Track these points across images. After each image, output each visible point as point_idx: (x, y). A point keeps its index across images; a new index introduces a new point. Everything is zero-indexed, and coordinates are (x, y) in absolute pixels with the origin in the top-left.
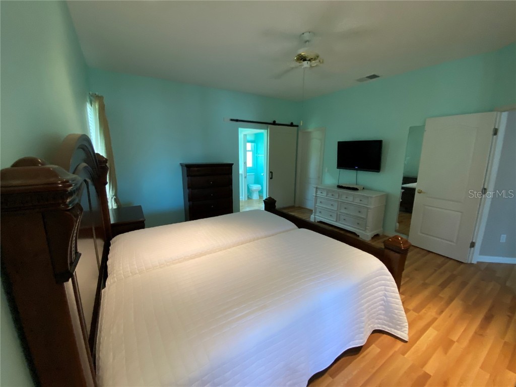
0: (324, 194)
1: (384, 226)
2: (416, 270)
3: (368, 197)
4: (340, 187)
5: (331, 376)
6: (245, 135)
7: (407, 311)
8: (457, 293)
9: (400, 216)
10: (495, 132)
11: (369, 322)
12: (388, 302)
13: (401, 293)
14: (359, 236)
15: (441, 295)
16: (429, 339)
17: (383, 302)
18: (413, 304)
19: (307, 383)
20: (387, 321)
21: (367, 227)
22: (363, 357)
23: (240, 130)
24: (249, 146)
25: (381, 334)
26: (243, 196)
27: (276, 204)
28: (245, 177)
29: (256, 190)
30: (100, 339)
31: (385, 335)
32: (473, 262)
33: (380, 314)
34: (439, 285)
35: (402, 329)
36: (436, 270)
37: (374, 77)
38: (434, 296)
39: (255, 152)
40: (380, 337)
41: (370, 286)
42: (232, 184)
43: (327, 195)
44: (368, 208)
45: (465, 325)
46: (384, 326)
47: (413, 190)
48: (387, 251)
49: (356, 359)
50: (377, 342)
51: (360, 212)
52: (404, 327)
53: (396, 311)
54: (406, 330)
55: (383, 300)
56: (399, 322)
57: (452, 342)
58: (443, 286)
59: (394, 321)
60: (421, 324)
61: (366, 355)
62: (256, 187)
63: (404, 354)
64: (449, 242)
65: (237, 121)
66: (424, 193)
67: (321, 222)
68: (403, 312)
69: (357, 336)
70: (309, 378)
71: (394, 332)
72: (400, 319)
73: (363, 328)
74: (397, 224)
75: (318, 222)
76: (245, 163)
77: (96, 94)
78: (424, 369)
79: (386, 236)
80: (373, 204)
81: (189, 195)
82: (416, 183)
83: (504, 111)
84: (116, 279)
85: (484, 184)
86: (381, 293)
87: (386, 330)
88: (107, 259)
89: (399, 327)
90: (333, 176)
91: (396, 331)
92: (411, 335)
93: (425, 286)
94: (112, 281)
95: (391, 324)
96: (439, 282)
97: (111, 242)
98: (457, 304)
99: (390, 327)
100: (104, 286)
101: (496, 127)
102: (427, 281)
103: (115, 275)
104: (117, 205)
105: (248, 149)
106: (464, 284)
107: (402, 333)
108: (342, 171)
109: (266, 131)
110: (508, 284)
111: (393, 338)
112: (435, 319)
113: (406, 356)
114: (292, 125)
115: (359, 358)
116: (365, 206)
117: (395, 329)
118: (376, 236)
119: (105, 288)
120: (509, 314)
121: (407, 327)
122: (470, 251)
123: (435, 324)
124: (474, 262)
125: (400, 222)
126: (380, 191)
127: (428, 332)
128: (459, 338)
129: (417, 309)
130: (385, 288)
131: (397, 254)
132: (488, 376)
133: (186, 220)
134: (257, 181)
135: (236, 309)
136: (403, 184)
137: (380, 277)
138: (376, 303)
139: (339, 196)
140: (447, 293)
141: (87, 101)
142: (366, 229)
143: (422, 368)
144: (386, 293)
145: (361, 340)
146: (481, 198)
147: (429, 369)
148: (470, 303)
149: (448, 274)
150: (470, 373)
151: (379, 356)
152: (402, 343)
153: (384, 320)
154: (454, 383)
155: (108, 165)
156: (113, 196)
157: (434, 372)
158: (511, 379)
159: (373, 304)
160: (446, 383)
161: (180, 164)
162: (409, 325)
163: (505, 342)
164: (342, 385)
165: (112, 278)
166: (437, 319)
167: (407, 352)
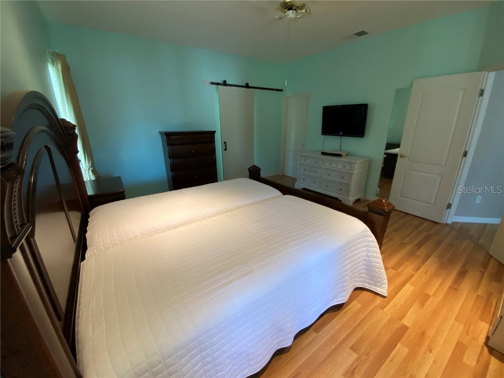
1: (365, 192)
2: (395, 231)
3: (351, 163)
4: (324, 153)
5: (315, 332)
7: (386, 269)
9: (380, 181)
10: (482, 93)
11: (352, 281)
12: (370, 261)
13: (382, 253)
14: (341, 201)
15: (417, 253)
17: (364, 266)
18: (394, 260)
19: (293, 340)
20: (368, 279)
21: (350, 193)
22: (345, 313)
25: (362, 291)
27: (261, 172)
30: (79, 312)
31: (365, 292)
32: (447, 222)
33: (362, 273)
34: (416, 245)
35: (382, 286)
36: (413, 231)
38: (412, 254)
40: (361, 294)
41: (354, 248)
44: (351, 174)
45: (440, 280)
46: (365, 284)
47: (395, 156)
48: (371, 214)
49: (338, 314)
50: (359, 298)
51: (342, 178)
52: (384, 284)
53: (377, 270)
54: (385, 287)
55: (366, 260)
56: (379, 280)
57: (428, 296)
58: (419, 245)
59: (375, 279)
60: (400, 280)
61: (348, 310)
63: (383, 308)
64: (426, 204)
66: (407, 157)
67: (305, 189)
68: (384, 271)
69: (340, 294)
70: (295, 335)
71: (375, 289)
72: (381, 276)
73: (346, 286)
74: (378, 189)
75: (302, 189)
77: (56, 52)
78: (402, 321)
79: (367, 201)
80: (357, 169)
81: (171, 165)
82: (399, 149)
83: (493, 71)
84: (96, 251)
85: (465, 148)
86: (363, 254)
87: (366, 288)
88: (86, 231)
89: (378, 284)
91: (376, 288)
92: (389, 291)
93: (403, 245)
94: (91, 252)
95: (371, 282)
96: (416, 242)
97: (89, 213)
98: (433, 261)
99: (370, 284)
100: (83, 259)
101: (483, 88)
102: (404, 241)
103: (95, 247)
104: (95, 177)
106: (439, 243)
107: (382, 290)
108: (326, 137)
110: (481, 242)
111: (373, 295)
112: (412, 276)
113: (385, 310)
115: (341, 314)
116: (348, 171)
117: (375, 286)
118: (358, 201)
119: (84, 261)
120: (482, 270)
121: (387, 283)
122: (446, 211)
123: (412, 280)
124: (449, 222)
125: (380, 187)
126: (364, 157)
127: (405, 287)
128: (435, 292)
129: (395, 267)
130: (367, 249)
131: (380, 217)
132: (461, 327)
133: (170, 190)
137: (364, 238)
138: (359, 263)
139: (323, 162)
140: (422, 252)
141: (48, 61)
142: (348, 195)
143: (400, 320)
144: (369, 253)
145: (344, 298)
146: (462, 161)
147: (407, 321)
148: (445, 260)
149: (424, 234)
150: (445, 324)
151: (360, 311)
152: (382, 299)
153: (365, 278)
154: (430, 333)
155: (77, 131)
156: (91, 167)
157: (411, 324)
158: (483, 329)
159: (355, 264)
160: (423, 334)
161: (160, 132)
162: (389, 281)
163: (478, 295)
164: (326, 339)
165: (92, 251)
166: (414, 275)
167: (386, 307)
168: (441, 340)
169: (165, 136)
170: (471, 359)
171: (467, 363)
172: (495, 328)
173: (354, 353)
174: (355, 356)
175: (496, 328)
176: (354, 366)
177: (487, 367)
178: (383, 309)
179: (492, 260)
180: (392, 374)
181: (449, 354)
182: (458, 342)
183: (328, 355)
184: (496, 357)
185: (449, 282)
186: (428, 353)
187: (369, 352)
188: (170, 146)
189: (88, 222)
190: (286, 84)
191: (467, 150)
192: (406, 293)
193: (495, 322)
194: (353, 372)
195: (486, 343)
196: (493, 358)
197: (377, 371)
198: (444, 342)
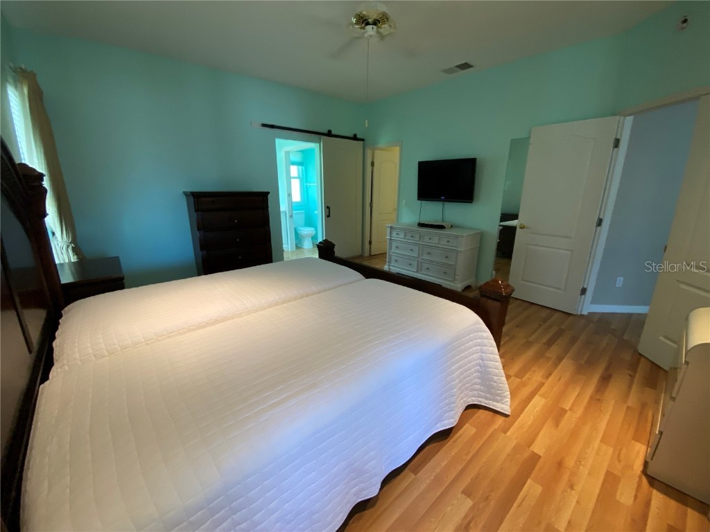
0: (402, 236)
1: (477, 277)
2: (517, 327)
3: (457, 237)
4: (421, 225)
6: (287, 153)
7: (508, 377)
8: (566, 351)
9: (496, 263)
10: (617, 143)
11: (461, 395)
12: (486, 366)
13: (501, 357)
15: (547, 355)
16: (536, 409)
17: (478, 367)
18: (516, 367)
19: (379, 487)
20: (483, 392)
21: (457, 277)
22: (455, 442)
23: (278, 142)
24: (294, 170)
25: (476, 410)
26: (288, 244)
27: (335, 250)
28: (291, 216)
29: (307, 235)
31: (481, 411)
32: (583, 313)
33: (476, 384)
34: (544, 344)
35: (503, 400)
36: (540, 325)
37: (466, 66)
38: (539, 356)
39: (304, 179)
40: (475, 413)
41: (463, 347)
42: (269, 224)
43: (405, 235)
44: (457, 252)
45: (578, 389)
46: (480, 399)
47: (513, 229)
48: (484, 300)
49: (445, 445)
50: (472, 420)
51: (447, 257)
52: (505, 397)
53: (495, 378)
54: (507, 402)
55: (480, 365)
56: (499, 392)
57: (564, 411)
58: (550, 343)
59: (493, 391)
60: (525, 392)
61: (459, 438)
62: (306, 231)
63: (505, 431)
64: (555, 290)
65: (272, 127)
66: (528, 228)
68: (504, 379)
69: (446, 415)
70: (382, 479)
71: (494, 406)
72: (501, 387)
73: (454, 403)
74: (494, 272)
76: (290, 195)
77: (21, 68)
78: (531, 448)
80: (464, 246)
81: (201, 241)
82: (516, 221)
83: (630, 115)
84: (66, 367)
85: (599, 215)
89: (498, 398)
90: (412, 211)
91: (495, 403)
92: (513, 408)
93: (528, 345)
95: (488, 395)
96: (545, 340)
97: (63, 312)
98: (567, 365)
99: (487, 398)
100: (45, 378)
101: (618, 137)
102: (530, 339)
103: (65, 362)
104: (78, 258)
105: (292, 175)
106: (573, 340)
107: (503, 406)
108: (424, 203)
109: (318, 144)
110: (626, 337)
112: (542, 385)
113: (508, 434)
114: (355, 138)
115: (449, 443)
116: (455, 248)
117: (494, 401)
118: (468, 288)
119: (46, 382)
120: (630, 372)
121: (509, 396)
122: (580, 298)
123: (542, 390)
124: (585, 313)
125: (497, 270)
126: (472, 229)
128: (572, 406)
129: (520, 374)
130: (481, 349)
131: (495, 303)
132: (610, 450)
133: (199, 275)
134: (309, 222)
135: (268, 394)
136: (501, 222)
137: (475, 334)
138: (471, 369)
139: (420, 237)
140: (554, 351)
142: (454, 279)
143: (529, 447)
144: (483, 355)
145: (451, 420)
146: (596, 231)
147: (538, 448)
148: (583, 363)
149: (555, 329)
150: (589, 448)
151: (474, 438)
152: (503, 418)
153: (481, 390)
154: (570, 462)
155: (46, 183)
156: (70, 243)
157: (544, 451)
158: (639, 452)
159: (466, 371)
160: (560, 464)
161: (184, 192)
162: (511, 394)
163: (628, 407)
164: (428, 482)
165: (61, 367)
166: (544, 384)
167: (509, 429)
168: (584, 471)
169: (192, 199)
170: (626, 495)
171: (622, 501)
172: (654, 450)
173: (468, 499)
174: (469, 503)
175: (656, 449)
176: (468, 519)
177: (648, 504)
178: (505, 433)
179: (643, 360)
180: (521, 526)
181: (597, 491)
182: (607, 471)
183: (432, 505)
184: (658, 490)
185: (590, 390)
186: (569, 490)
187: (488, 496)
188: (200, 213)
189: (59, 324)
190: (367, 126)
191: (601, 217)
192: (535, 408)
193: (653, 441)
194: (467, 527)
195: (644, 472)
196: (655, 492)
197: (501, 523)
198: (589, 474)
